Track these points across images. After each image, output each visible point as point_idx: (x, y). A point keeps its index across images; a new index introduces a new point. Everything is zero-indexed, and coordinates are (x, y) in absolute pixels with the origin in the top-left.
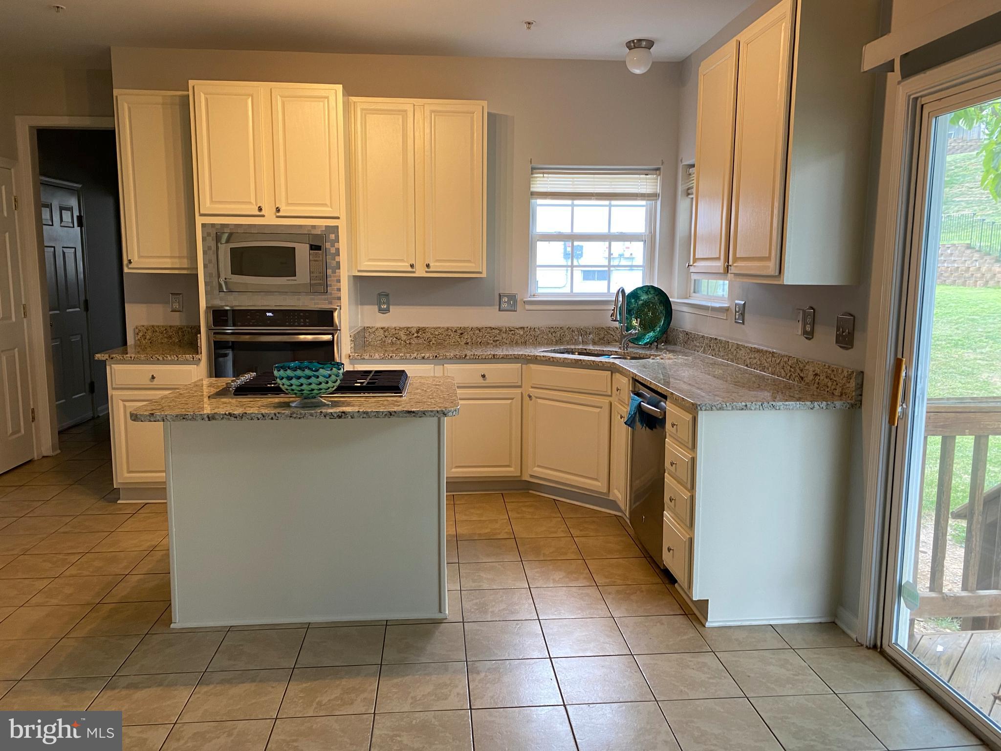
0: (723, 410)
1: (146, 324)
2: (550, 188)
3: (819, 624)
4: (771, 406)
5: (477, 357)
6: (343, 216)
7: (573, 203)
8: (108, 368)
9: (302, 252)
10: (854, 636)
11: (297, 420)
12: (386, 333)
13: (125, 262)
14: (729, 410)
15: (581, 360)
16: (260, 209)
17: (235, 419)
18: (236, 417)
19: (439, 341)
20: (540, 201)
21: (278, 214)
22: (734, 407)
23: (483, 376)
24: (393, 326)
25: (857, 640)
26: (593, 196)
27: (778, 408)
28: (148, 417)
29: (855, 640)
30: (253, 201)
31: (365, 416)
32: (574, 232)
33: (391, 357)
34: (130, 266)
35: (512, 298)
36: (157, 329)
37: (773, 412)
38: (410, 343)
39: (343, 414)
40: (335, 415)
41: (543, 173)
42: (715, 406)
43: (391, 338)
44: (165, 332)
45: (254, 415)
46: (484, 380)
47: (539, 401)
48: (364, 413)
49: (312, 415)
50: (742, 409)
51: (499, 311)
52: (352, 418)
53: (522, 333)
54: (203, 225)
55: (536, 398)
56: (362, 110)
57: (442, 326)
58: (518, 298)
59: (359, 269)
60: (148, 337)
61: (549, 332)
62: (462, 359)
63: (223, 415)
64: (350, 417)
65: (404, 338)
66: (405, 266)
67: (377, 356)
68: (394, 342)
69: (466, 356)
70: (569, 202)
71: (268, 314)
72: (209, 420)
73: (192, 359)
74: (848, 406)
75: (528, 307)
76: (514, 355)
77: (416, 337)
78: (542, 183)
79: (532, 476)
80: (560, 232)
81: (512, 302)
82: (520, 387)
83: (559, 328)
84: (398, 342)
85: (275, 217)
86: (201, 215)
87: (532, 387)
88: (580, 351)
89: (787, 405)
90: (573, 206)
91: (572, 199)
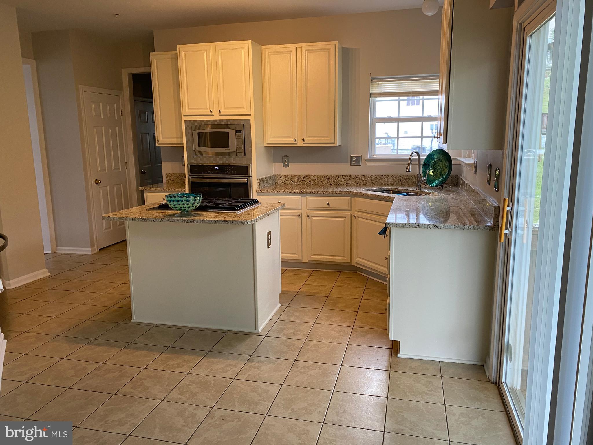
0: (404, 227)
1: (171, 172)
2: (383, 90)
3: (473, 365)
4: (435, 226)
5: (324, 193)
6: (253, 113)
7: (399, 99)
8: (145, 194)
9: (232, 134)
10: (488, 375)
11: (172, 223)
12: (287, 178)
13: (157, 141)
14: (408, 228)
16: (211, 112)
17: (144, 221)
18: (144, 220)
19: (316, 183)
20: (378, 99)
21: (220, 114)
22: (411, 226)
23: (328, 204)
24: (291, 174)
26: (410, 94)
27: (440, 228)
29: (488, 378)
30: (208, 107)
31: (203, 222)
32: (400, 116)
33: (277, 192)
34: (159, 143)
35: (359, 158)
36: (176, 175)
37: (437, 229)
38: (299, 184)
39: (193, 221)
40: (189, 221)
41: (379, 82)
42: (398, 225)
43: (290, 181)
45: (152, 219)
46: (329, 206)
47: (360, 219)
48: (203, 220)
49: (178, 221)
50: (416, 227)
51: (351, 165)
52: (197, 223)
53: (364, 179)
54: (185, 121)
55: (358, 217)
56: (269, 53)
57: (317, 174)
58: (362, 158)
59: (267, 143)
60: (172, 179)
61: (380, 178)
62: (316, 194)
63: (139, 218)
64: (196, 223)
65: (296, 181)
66: (291, 140)
67: (270, 191)
68: (291, 183)
69: (318, 192)
70: (397, 98)
71: (216, 168)
72: (133, 221)
73: (181, 191)
74: (489, 229)
75: (368, 163)
76: (346, 192)
77: (302, 181)
78: (380, 87)
79: (357, 263)
80: (390, 117)
81: (358, 160)
82: (350, 210)
83: (387, 176)
84: (293, 184)
85: (219, 115)
86: (184, 116)
87: (357, 211)
88: (394, 190)
89: (446, 226)
90: (399, 100)
91: (399, 96)
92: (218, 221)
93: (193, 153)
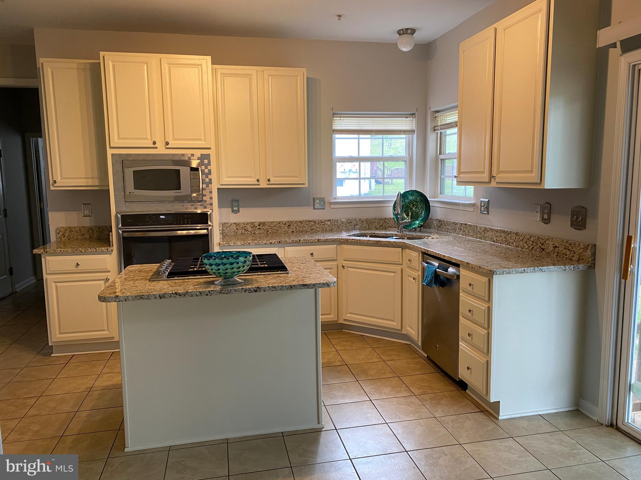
0: (510, 274)
1: (64, 226)
2: (345, 126)
3: (569, 412)
4: (540, 269)
5: (307, 241)
6: (213, 147)
7: (359, 137)
8: (43, 259)
9: (185, 172)
10: (595, 419)
11: (225, 295)
12: (238, 227)
13: (51, 182)
14: (514, 274)
15: (380, 241)
16: (154, 143)
17: (180, 297)
18: (181, 295)
19: (274, 231)
20: (337, 136)
21: (167, 146)
22: (517, 271)
23: (312, 254)
24: (243, 221)
25: (598, 421)
26: (373, 132)
27: (544, 271)
28: (114, 299)
29: (597, 422)
30: (149, 137)
31: (273, 289)
32: (360, 155)
33: (249, 243)
34: (55, 185)
35: (322, 200)
36: (73, 229)
37: (541, 273)
38: (254, 233)
39: (258, 289)
40: (253, 290)
41: (340, 117)
42: (505, 271)
43: (241, 230)
44: (79, 231)
45: (193, 293)
46: (312, 257)
47: (350, 269)
48: (273, 287)
49: (236, 291)
50: (522, 273)
51: (314, 209)
52: (264, 291)
53: (329, 224)
54: (113, 155)
55: (348, 267)
56: (221, 74)
57: (275, 220)
58: (326, 200)
59: (221, 183)
60: (66, 235)
61: (347, 222)
62: (297, 243)
63: (171, 294)
65: (250, 229)
66: (253, 181)
67: (239, 243)
68: (243, 233)
69: (300, 241)
70: (356, 136)
71: (161, 217)
72: (160, 299)
73: (107, 251)
74: (587, 268)
75: (332, 206)
76: (332, 239)
77: (258, 229)
78: (340, 123)
79: (345, 320)
80: (351, 156)
81: (322, 203)
82: (336, 260)
83: (354, 220)
84: (246, 233)
85: (165, 148)
86: (111, 148)
87: (344, 260)
88: (370, 234)
89: (549, 269)
90: (359, 139)
91: (359, 134)
92: (294, 286)
93: (126, 198)
